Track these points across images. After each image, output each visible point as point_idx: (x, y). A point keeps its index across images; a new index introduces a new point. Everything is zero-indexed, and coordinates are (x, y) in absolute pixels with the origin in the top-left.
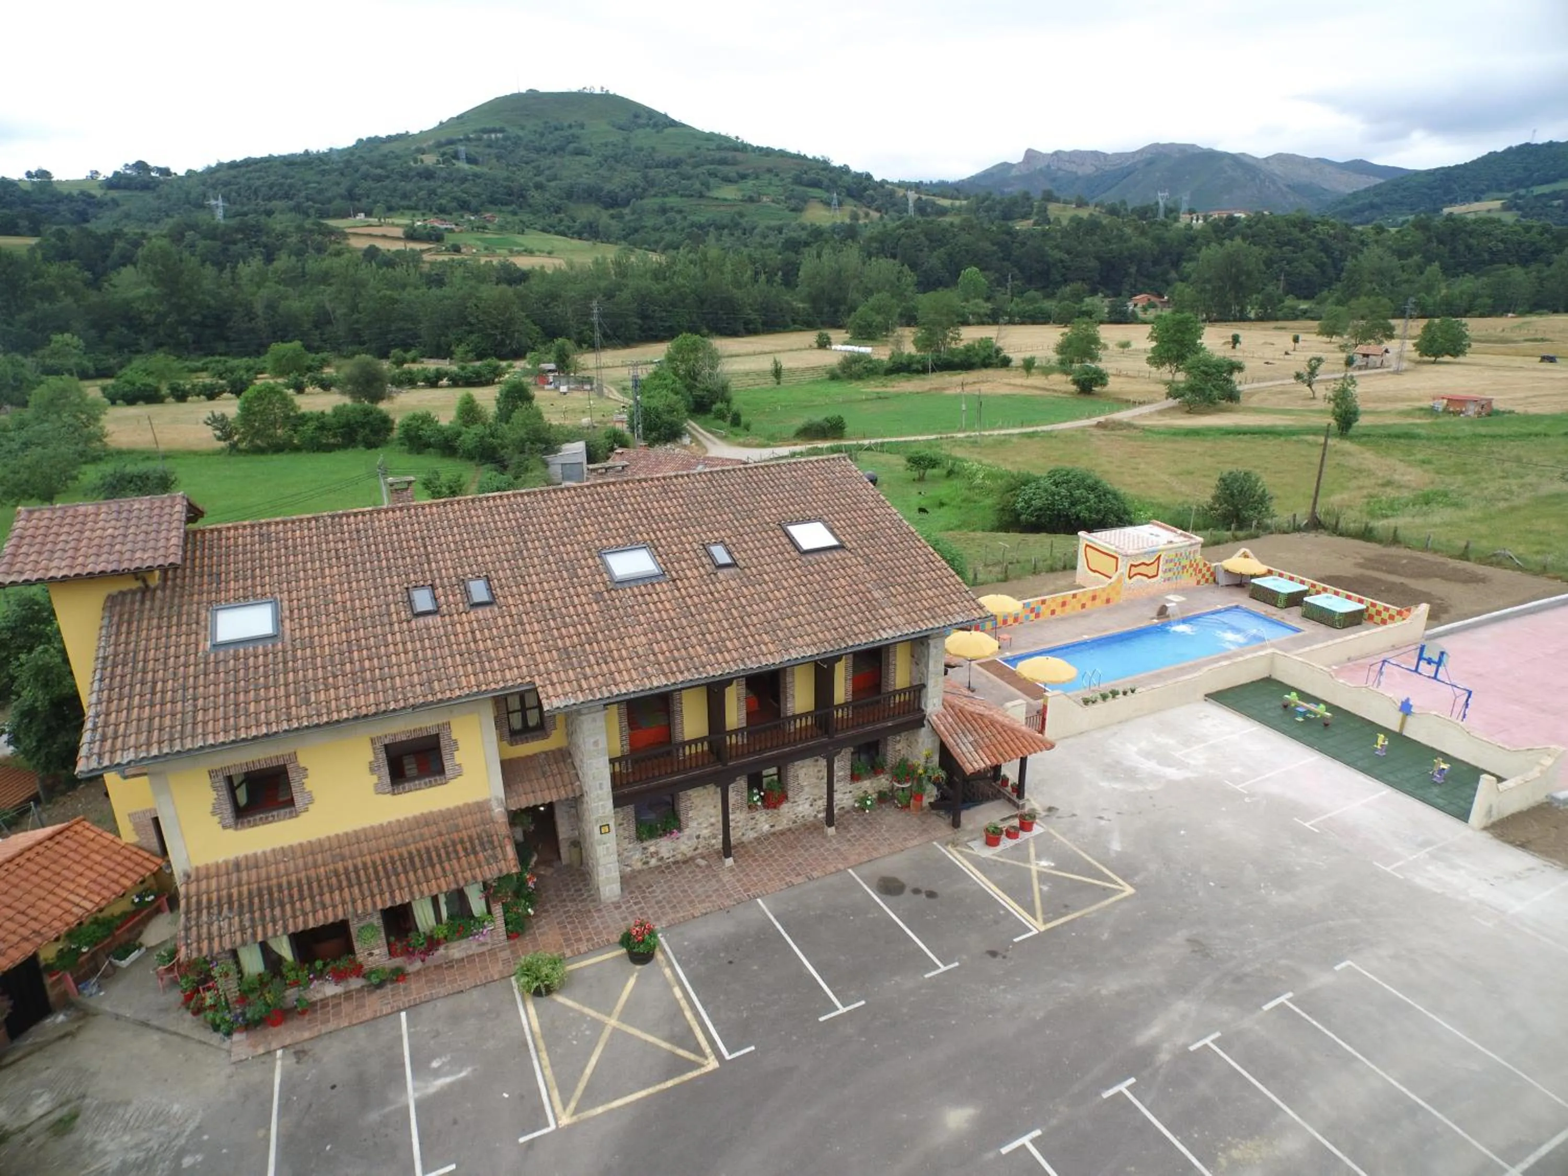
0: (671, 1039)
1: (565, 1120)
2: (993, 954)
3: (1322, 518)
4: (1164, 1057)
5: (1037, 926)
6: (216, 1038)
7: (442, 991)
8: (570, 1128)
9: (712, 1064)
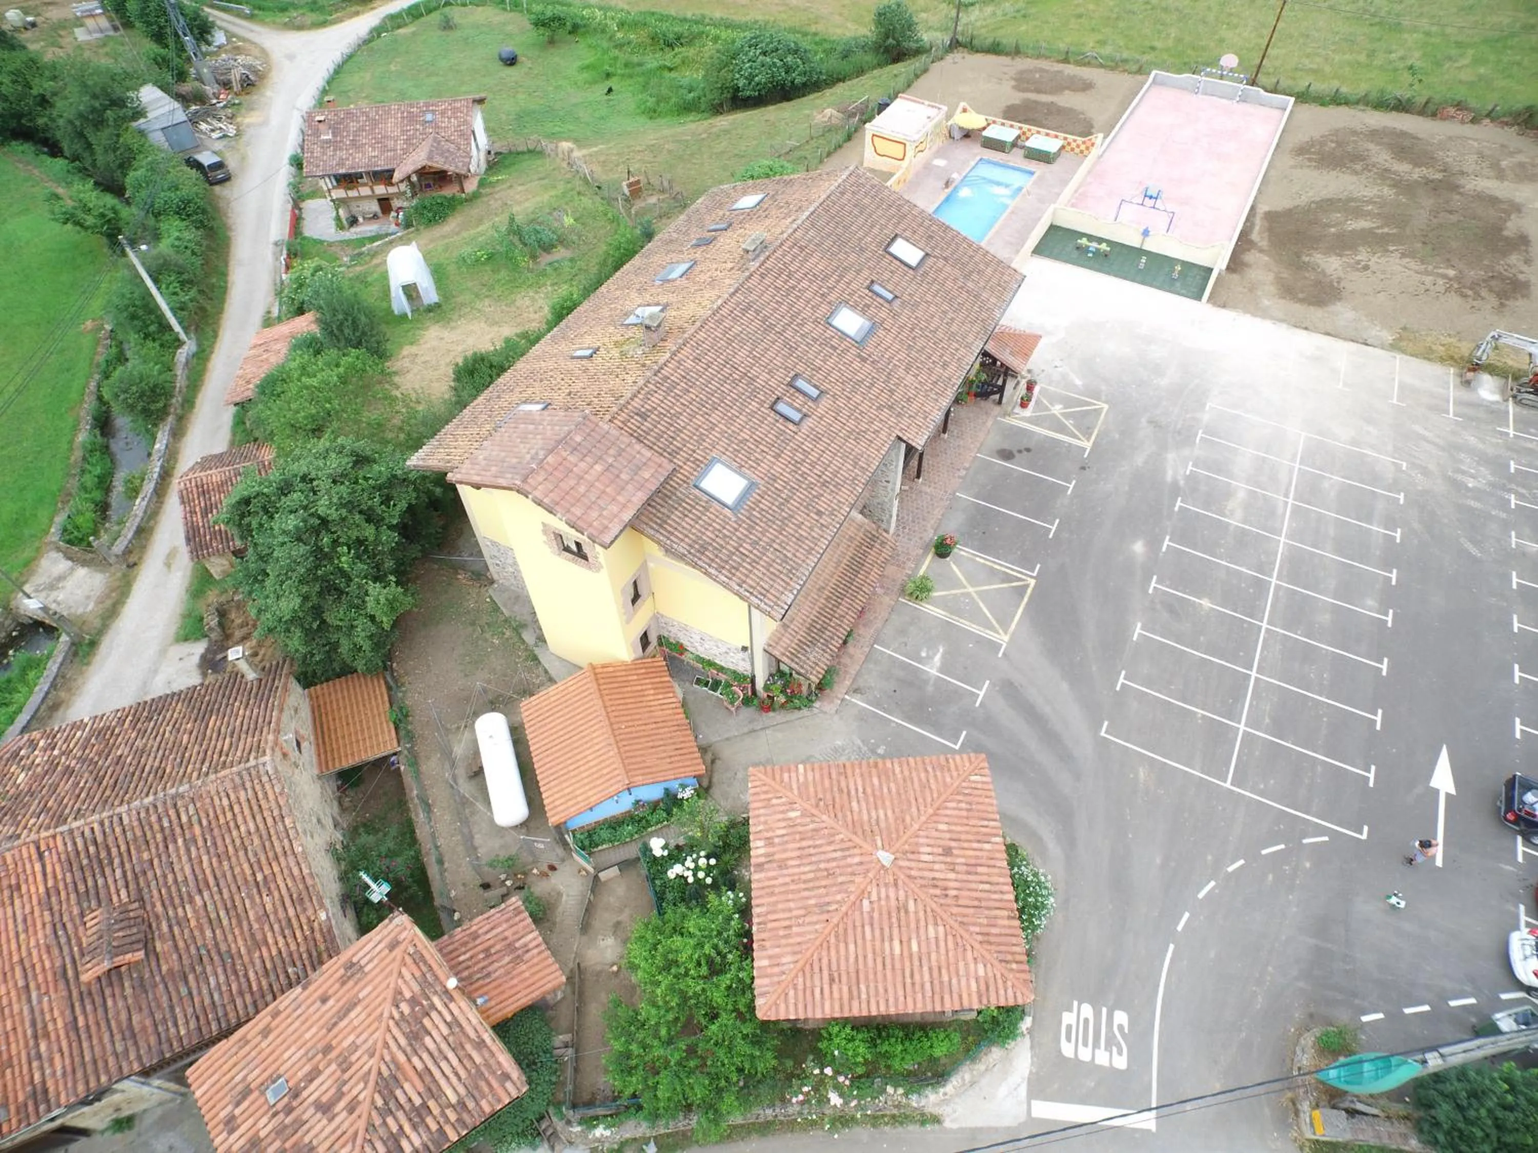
0: (1003, 581)
1: (1006, 638)
2: (1083, 468)
3: (960, 39)
4: (1182, 483)
5: (1088, 445)
6: (805, 712)
7: (879, 624)
8: (1011, 639)
9: (1032, 582)
